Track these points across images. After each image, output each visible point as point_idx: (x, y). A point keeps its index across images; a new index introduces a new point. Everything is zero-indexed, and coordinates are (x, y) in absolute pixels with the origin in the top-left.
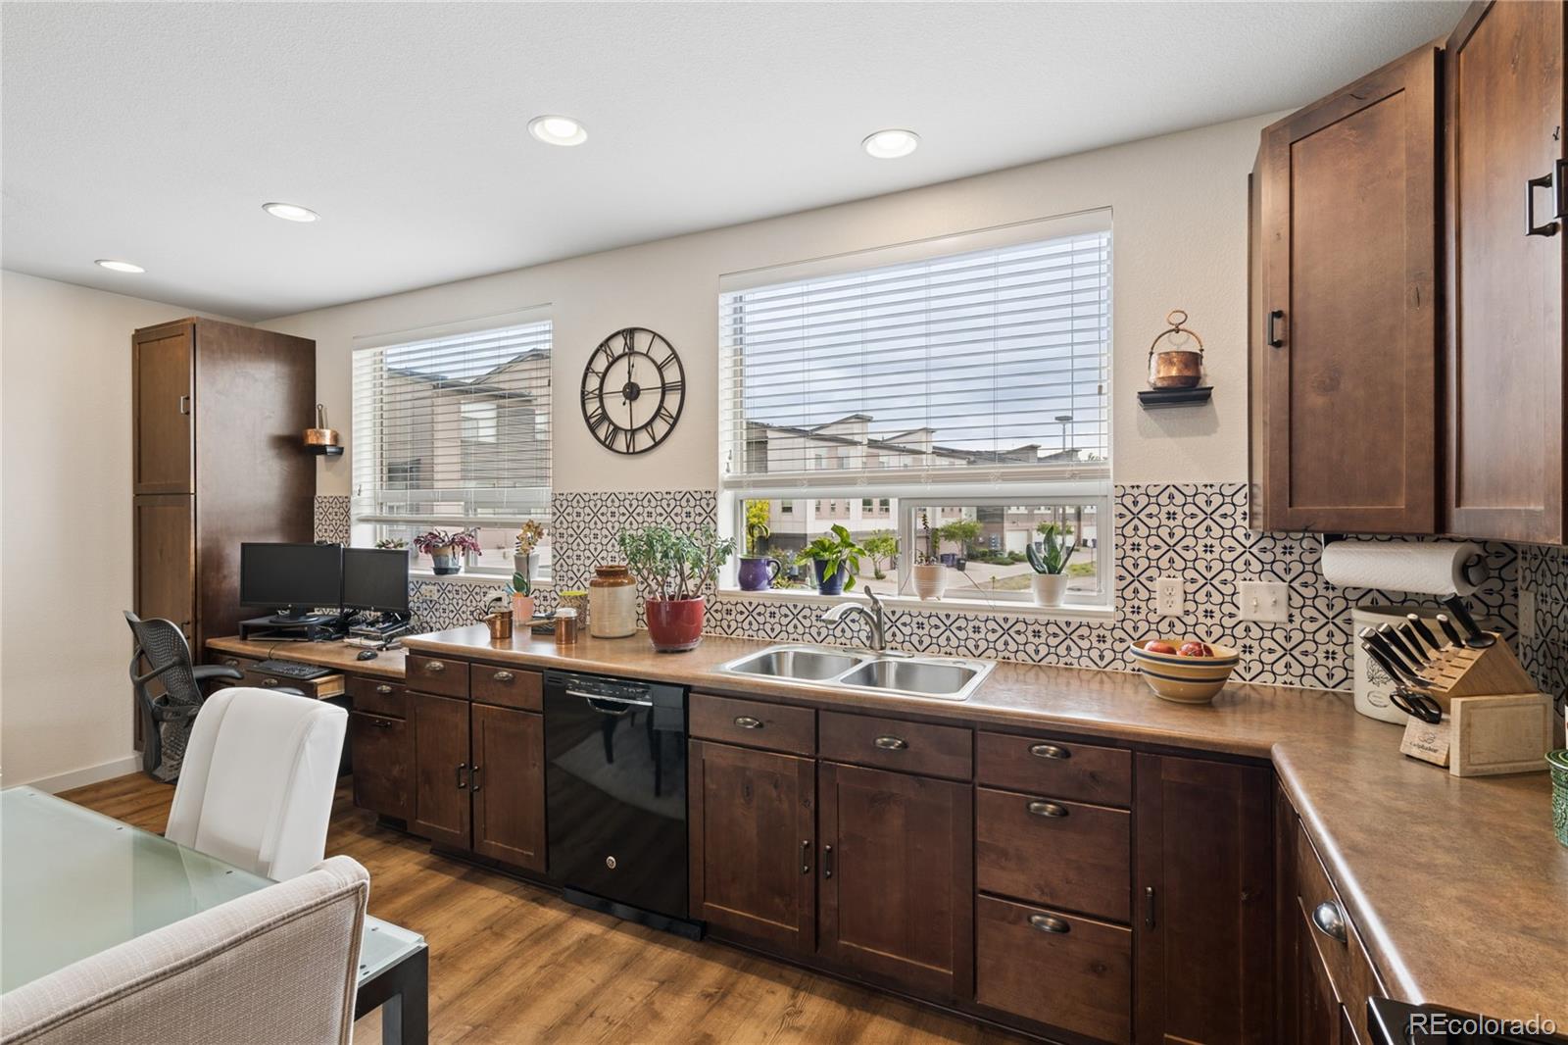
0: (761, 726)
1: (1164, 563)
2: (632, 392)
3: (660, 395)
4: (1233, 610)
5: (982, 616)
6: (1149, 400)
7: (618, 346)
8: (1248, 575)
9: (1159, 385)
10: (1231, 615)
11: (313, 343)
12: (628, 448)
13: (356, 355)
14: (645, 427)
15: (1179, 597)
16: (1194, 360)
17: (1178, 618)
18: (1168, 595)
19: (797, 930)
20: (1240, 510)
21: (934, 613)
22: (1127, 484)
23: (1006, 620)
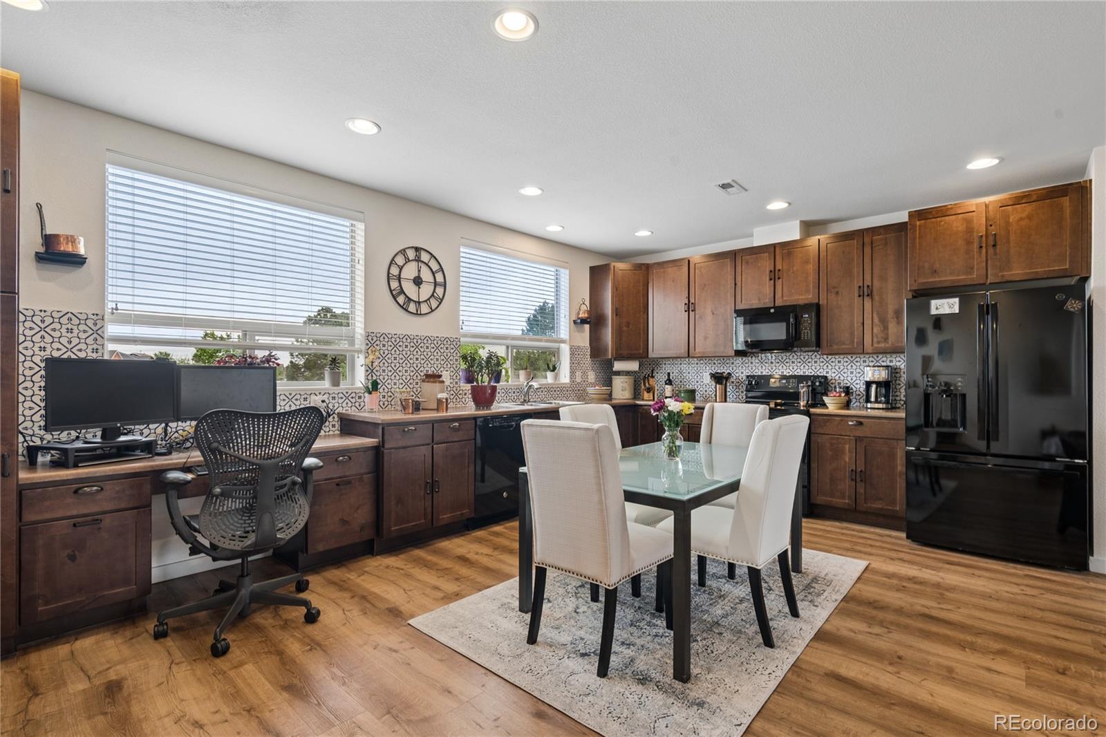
1: (577, 368)
2: (418, 281)
3: (433, 287)
7: (411, 254)
8: (590, 370)
12: (417, 311)
13: (111, 169)
14: (426, 301)
17: (580, 383)
22: (572, 345)
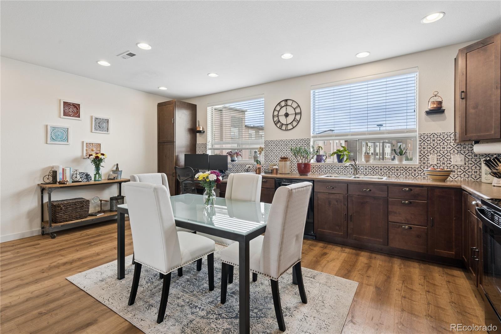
0: (333, 188)
1: (432, 152)
2: (287, 115)
3: (295, 116)
4: (450, 162)
5: (383, 166)
6: (429, 113)
7: (283, 104)
8: (454, 154)
9: (431, 109)
10: (450, 164)
11: (196, 105)
12: (286, 129)
13: (208, 108)
14: (290, 123)
15: (436, 160)
16: (440, 103)
17: (435, 165)
18: (433, 159)
19: (342, 234)
20: (452, 139)
21: (370, 166)
22: (422, 133)
23: (389, 167)
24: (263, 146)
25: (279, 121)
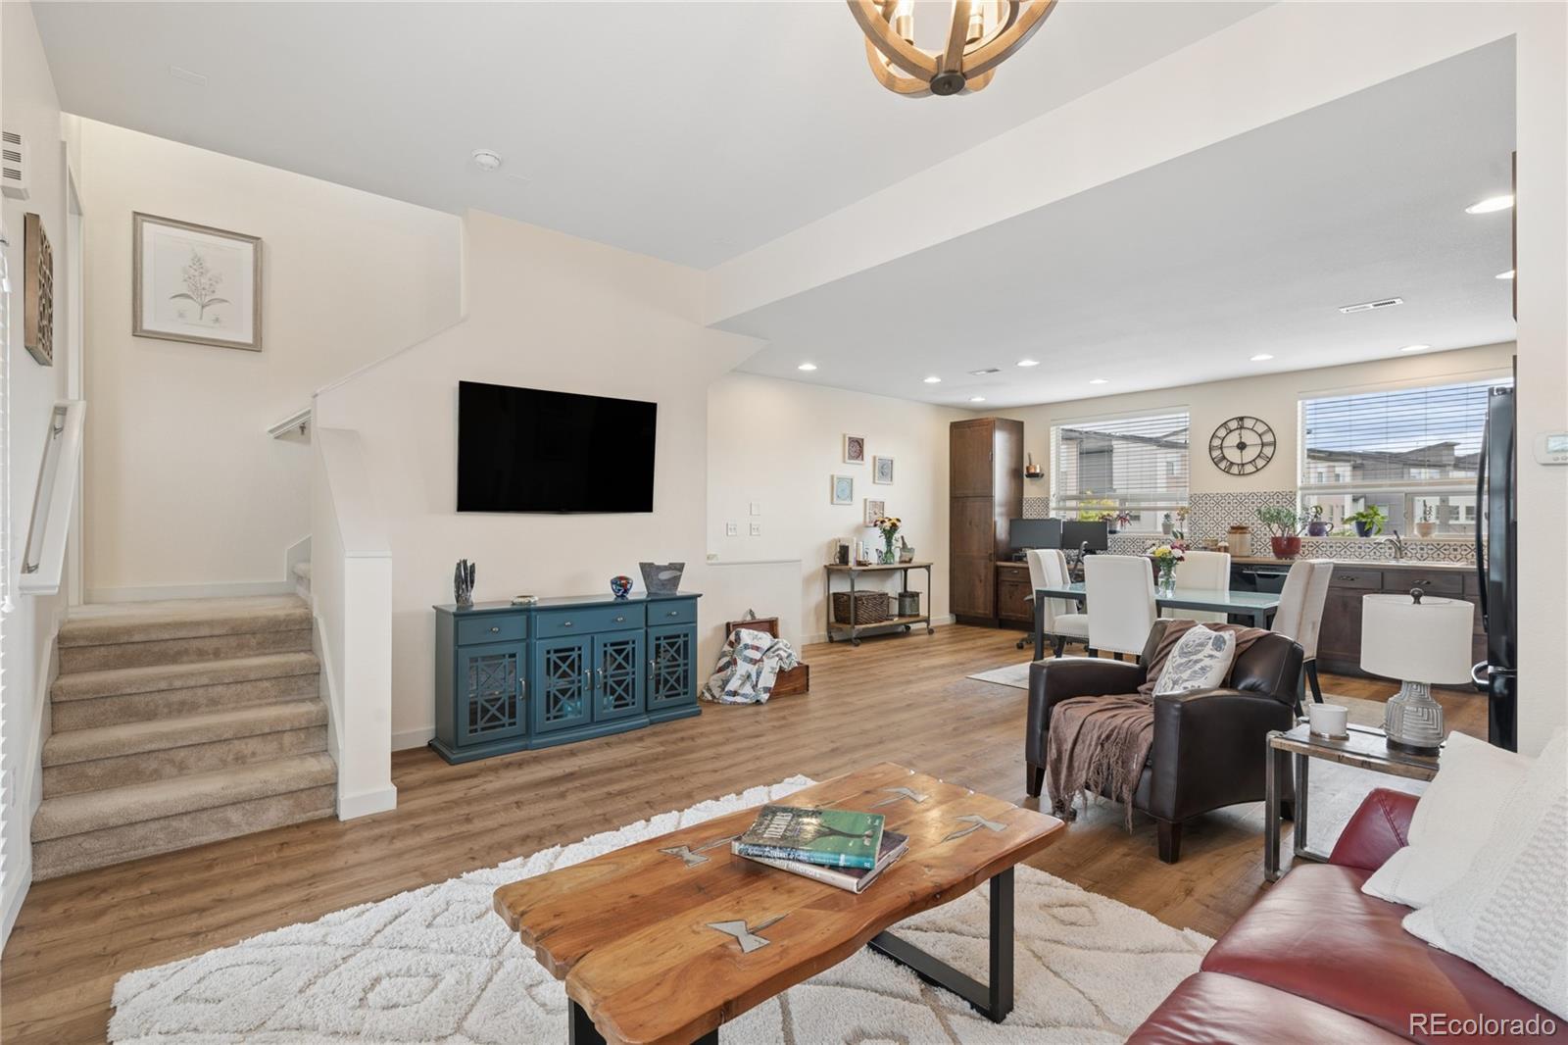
0: (1353, 579)
2: (1242, 446)
11: (1022, 423)
12: (1240, 472)
13: (1052, 429)
21: (1430, 543)
24: (1186, 504)
25: (1224, 458)
